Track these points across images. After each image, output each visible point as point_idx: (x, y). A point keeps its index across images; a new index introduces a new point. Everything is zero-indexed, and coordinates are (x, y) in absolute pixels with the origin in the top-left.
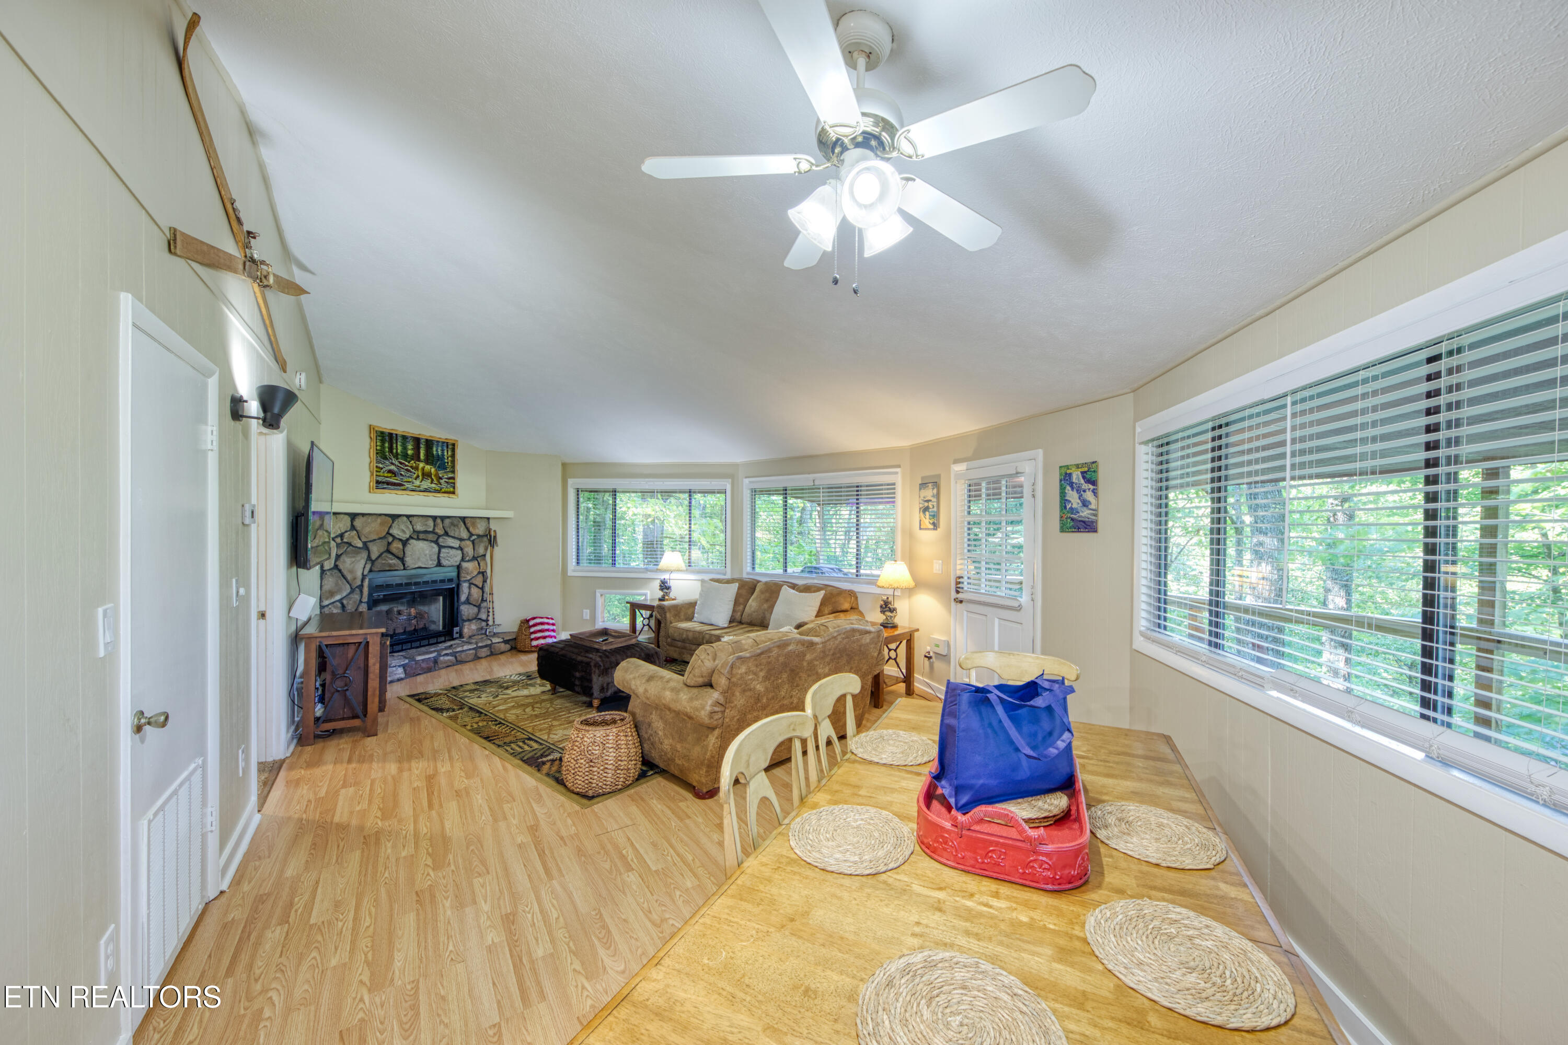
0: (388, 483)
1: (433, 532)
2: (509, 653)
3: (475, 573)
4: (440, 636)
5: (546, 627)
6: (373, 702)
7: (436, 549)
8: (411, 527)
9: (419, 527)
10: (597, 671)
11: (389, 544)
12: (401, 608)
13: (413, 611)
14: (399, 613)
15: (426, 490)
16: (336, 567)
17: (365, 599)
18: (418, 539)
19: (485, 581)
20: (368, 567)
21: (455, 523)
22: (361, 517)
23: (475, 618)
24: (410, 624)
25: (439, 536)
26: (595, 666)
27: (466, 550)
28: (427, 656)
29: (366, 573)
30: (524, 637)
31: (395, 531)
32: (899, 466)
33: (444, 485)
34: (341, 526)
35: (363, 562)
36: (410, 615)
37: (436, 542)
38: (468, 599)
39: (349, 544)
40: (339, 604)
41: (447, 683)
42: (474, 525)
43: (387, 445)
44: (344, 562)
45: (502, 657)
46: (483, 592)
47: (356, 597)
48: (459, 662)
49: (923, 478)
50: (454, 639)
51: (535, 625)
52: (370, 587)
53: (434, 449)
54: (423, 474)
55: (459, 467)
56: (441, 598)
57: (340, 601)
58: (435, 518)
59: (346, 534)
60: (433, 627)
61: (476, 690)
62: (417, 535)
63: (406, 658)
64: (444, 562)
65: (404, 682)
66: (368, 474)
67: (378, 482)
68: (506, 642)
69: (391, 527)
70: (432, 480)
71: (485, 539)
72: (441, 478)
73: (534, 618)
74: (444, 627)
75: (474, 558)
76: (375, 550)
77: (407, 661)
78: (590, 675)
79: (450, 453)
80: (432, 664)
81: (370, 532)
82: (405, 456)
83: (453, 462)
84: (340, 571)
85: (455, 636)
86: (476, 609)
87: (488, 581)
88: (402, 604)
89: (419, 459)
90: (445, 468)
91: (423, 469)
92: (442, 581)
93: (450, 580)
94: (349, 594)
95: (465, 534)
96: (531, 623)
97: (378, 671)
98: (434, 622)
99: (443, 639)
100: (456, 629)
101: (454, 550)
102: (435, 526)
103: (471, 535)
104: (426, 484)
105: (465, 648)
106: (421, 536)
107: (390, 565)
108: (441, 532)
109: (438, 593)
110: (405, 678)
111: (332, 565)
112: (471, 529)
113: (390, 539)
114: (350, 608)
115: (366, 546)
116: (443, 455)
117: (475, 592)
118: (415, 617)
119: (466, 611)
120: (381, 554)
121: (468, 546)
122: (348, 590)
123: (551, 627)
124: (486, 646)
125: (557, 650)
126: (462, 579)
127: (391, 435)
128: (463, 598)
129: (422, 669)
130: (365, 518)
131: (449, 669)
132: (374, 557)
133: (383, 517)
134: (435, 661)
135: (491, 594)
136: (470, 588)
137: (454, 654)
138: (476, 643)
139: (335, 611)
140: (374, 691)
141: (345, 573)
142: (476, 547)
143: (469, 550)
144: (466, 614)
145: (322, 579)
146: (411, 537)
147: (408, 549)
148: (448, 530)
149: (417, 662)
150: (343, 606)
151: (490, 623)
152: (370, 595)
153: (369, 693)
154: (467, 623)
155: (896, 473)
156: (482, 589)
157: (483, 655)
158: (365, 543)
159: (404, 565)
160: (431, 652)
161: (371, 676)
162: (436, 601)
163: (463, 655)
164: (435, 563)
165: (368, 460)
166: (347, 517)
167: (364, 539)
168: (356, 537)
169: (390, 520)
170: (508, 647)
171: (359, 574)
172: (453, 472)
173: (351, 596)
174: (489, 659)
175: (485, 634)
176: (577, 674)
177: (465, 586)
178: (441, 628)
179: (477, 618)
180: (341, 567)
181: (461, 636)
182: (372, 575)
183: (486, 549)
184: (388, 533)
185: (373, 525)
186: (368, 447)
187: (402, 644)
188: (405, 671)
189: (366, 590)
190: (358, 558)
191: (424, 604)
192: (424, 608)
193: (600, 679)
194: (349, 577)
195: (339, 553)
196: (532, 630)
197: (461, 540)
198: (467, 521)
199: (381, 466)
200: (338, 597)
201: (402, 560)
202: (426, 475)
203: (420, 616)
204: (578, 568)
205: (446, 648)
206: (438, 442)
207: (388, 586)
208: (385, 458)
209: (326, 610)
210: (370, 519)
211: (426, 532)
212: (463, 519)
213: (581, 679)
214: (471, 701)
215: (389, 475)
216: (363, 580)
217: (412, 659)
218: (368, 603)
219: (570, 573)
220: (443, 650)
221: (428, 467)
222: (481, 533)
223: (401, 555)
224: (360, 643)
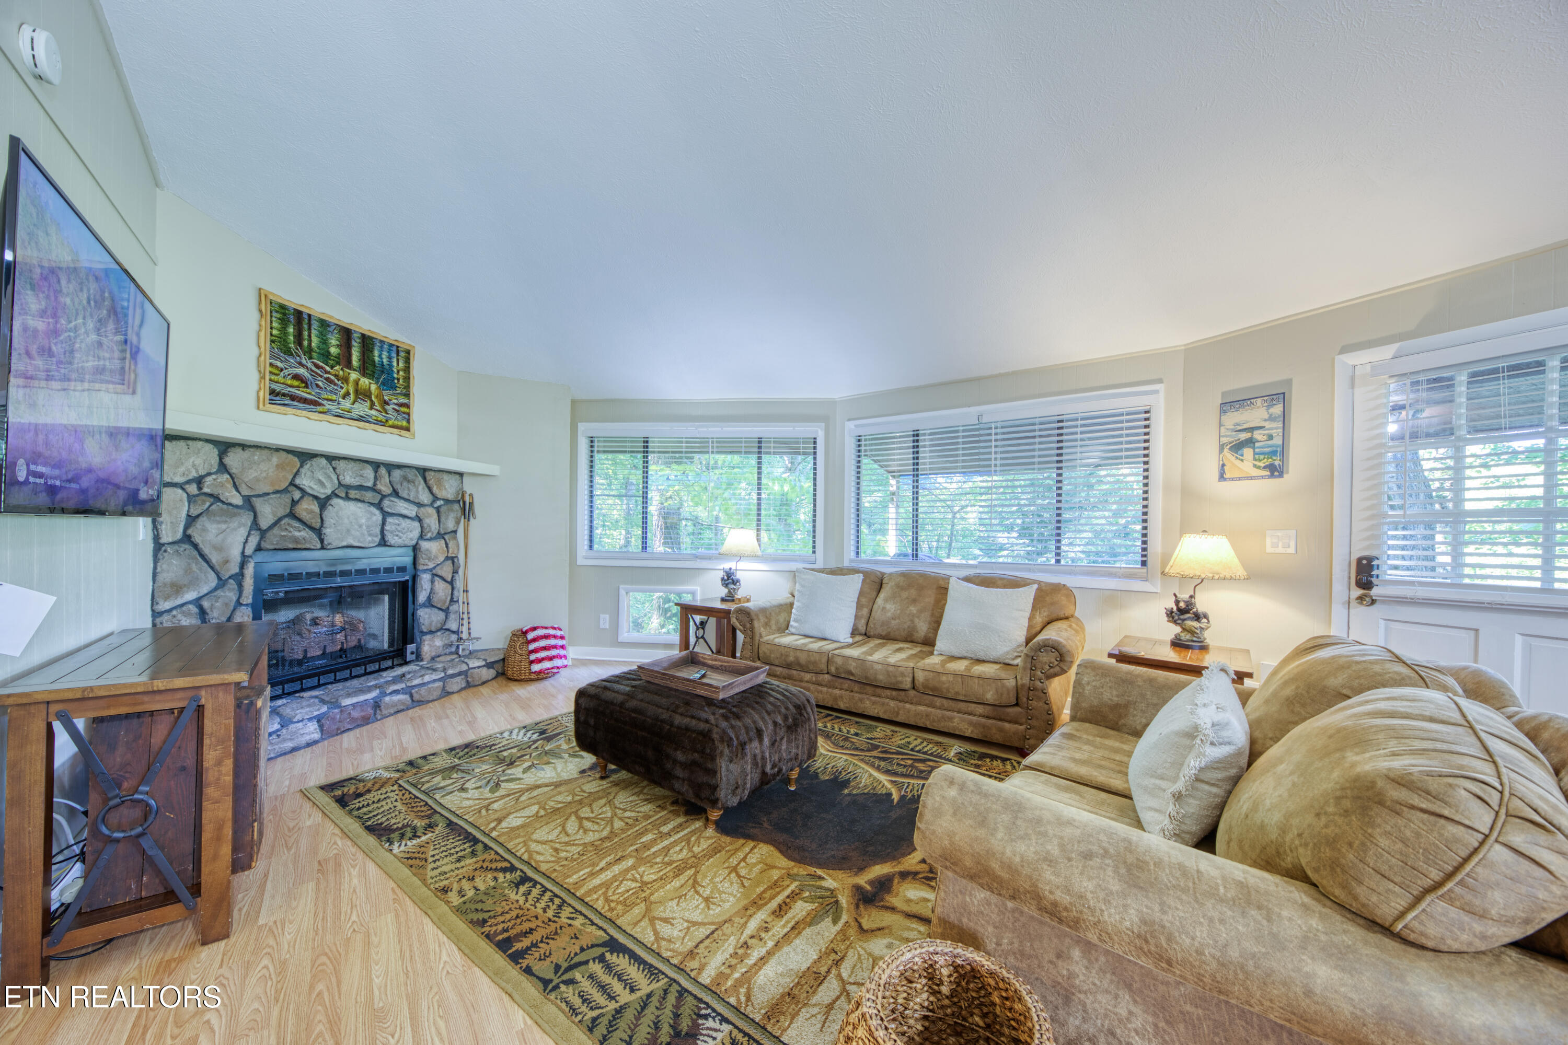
0: (293, 398)
1: (373, 489)
2: (494, 683)
3: (442, 559)
4: (385, 659)
5: (552, 642)
6: (215, 857)
7: (378, 516)
8: (334, 477)
9: (348, 479)
10: (727, 751)
11: (294, 503)
12: (320, 613)
13: (338, 619)
14: (315, 622)
15: (360, 419)
16: (187, 538)
17: (248, 598)
18: (347, 498)
19: (455, 572)
20: (254, 541)
21: (410, 476)
22: (239, 450)
23: (441, 629)
24: (333, 641)
25: (384, 497)
26: (722, 740)
27: (427, 521)
28: (362, 698)
29: (248, 552)
30: (518, 658)
31: (305, 481)
32: (1160, 381)
33: (392, 415)
34: (198, 462)
35: (243, 532)
36: (333, 625)
37: (379, 506)
38: (429, 599)
39: (216, 498)
40: (193, 609)
41: (397, 752)
42: (439, 483)
43: (291, 330)
44: (204, 530)
45: (484, 690)
46: (453, 589)
47: (230, 594)
48: (417, 703)
49: (1224, 394)
50: (406, 663)
51: (535, 640)
52: (256, 577)
53: (376, 353)
54: (357, 391)
55: (416, 388)
56: (386, 598)
57: (197, 602)
58: (376, 465)
59: (209, 479)
60: (372, 644)
61: (453, 768)
62: (346, 492)
63: (323, 702)
64: (391, 539)
65: (316, 749)
66: (256, 376)
67: (272, 392)
68: (489, 665)
69: (297, 473)
70: (372, 404)
71: (456, 507)
72: (386, 403)
73: (534, 629)
74: (391, 644)
75: (440, 536)
76: (268, 512)
77: (324, 709)
78: (713, 758)
79: (401, 365)
80: (370, 711)
81: (257, 480)
82: (326, 355)
83: (407, 379)
84: (195, 546)
85: (409, 657)
86: (442, 615)
87: (461, 571)
88: (321, 606)
89: (349, 364)
90: (395, 388)
91: (357, 382)
92: (388, 570)
93: (402, 569)
94: (216, 589)
95: (425, 497)
96: (531, 636)
97: (228, 779)
98: (374, 636)
99: (389, 663)
100: (411, 648)
101: (408, 521)
102: (376, 478)
103: (436, 498)
104: (362, 408)
105: (427, 678)
106: (353, 494)
107: (296, 540)
108: (385, 489)
109: (380, 589)
110: (322, 739)
111: (179, 535)
112: (435, 489)
113: (297, 495)
114: (217, 615)
115: (249, 504)
116: (390, 365)
117: (442, 589)
118: (343, 629)
119: (426, 617)
120: (280, 520)
121: (429, 516)
122: (213, 581)
123: (560, 642)
124: (460, 674)
125: (620, 698)
126: (421, 567)
127: (299, 314)
128: (422, 597)
129: (353, 720)
130: (247, 454)
131: (399, 715)
132: (264, 524)
133: (284, 454)
134: (377, 705)
135: (466, 591)
136: (432, 582)
137: (408, 691)
138: (445, 670)
139: (185, 622)
140: (220, 828)
141: (206, 550)
142: (443, 519)
143: (432, 521)
144: (426, 623)
145: (156, 560)
146: (334, 495)
147: (329, 514)
148: (398, 487)
149: (343, 709)
150: (203, 612)
151: (465, 636)
152: (258, 591)
153: (206, 836)
154: (428, 637)
155: (1157, 392)
156: (451, 583)
157: (455, 688)
158: (248, 500)
159: (322, 541)
160: (370, 689)
161: (210, 791)
162: (377, 602)
163: (423, 691)
164: (377, 539)
165: (255, 352)
166: (209, 447)
167: (246, 492)
168: (230, 486)
169: (296, 461)
170: (492, 673)
171: (235, 554)
172: (407, 395)
173: (219, 593)
174: (464, 693)
175: (457, 653)
176: (680, 756)
177: (425, 580)
178: (386, 646)
179: (443, 629)
180: (197, 538)
181: (419, 657)
182: (260, 557)
183: (458, 523)
184: (292, 484)
185: (263, 466)
186: (256, 327)
187: (318, 675)
188: (321, 727)
189: (249, 583)
190: (234, 524)
191: (358, 607)
192: (357, 614)
193: (732, 767)
194: (215, 558)
195: (194, 512)
196: (532, 646)
197: (420, 505)
198: (429, 475)
199: (279, 364)
200: (191, 595)
201: (319, 532)
202: (362, 395)
203: (350, 627)
204: (591, 553)
205: (395, 681)
206: (382, 342)
207: (294, 577)
208: (288, 352)
209: (166, 621)
210: (257, 455)
211: (361, 487)
212: (423, 471)
213: (692, 766)
214: (448, 801)
215: (296, 383)
216: (242, 565)
217: (335, 704)
218: (253, 606)
219: (580, 561)
220: (388, 683)
221: (365, 382)
222: (450, 497)
223: (316, 524)
224: (182, 710)
